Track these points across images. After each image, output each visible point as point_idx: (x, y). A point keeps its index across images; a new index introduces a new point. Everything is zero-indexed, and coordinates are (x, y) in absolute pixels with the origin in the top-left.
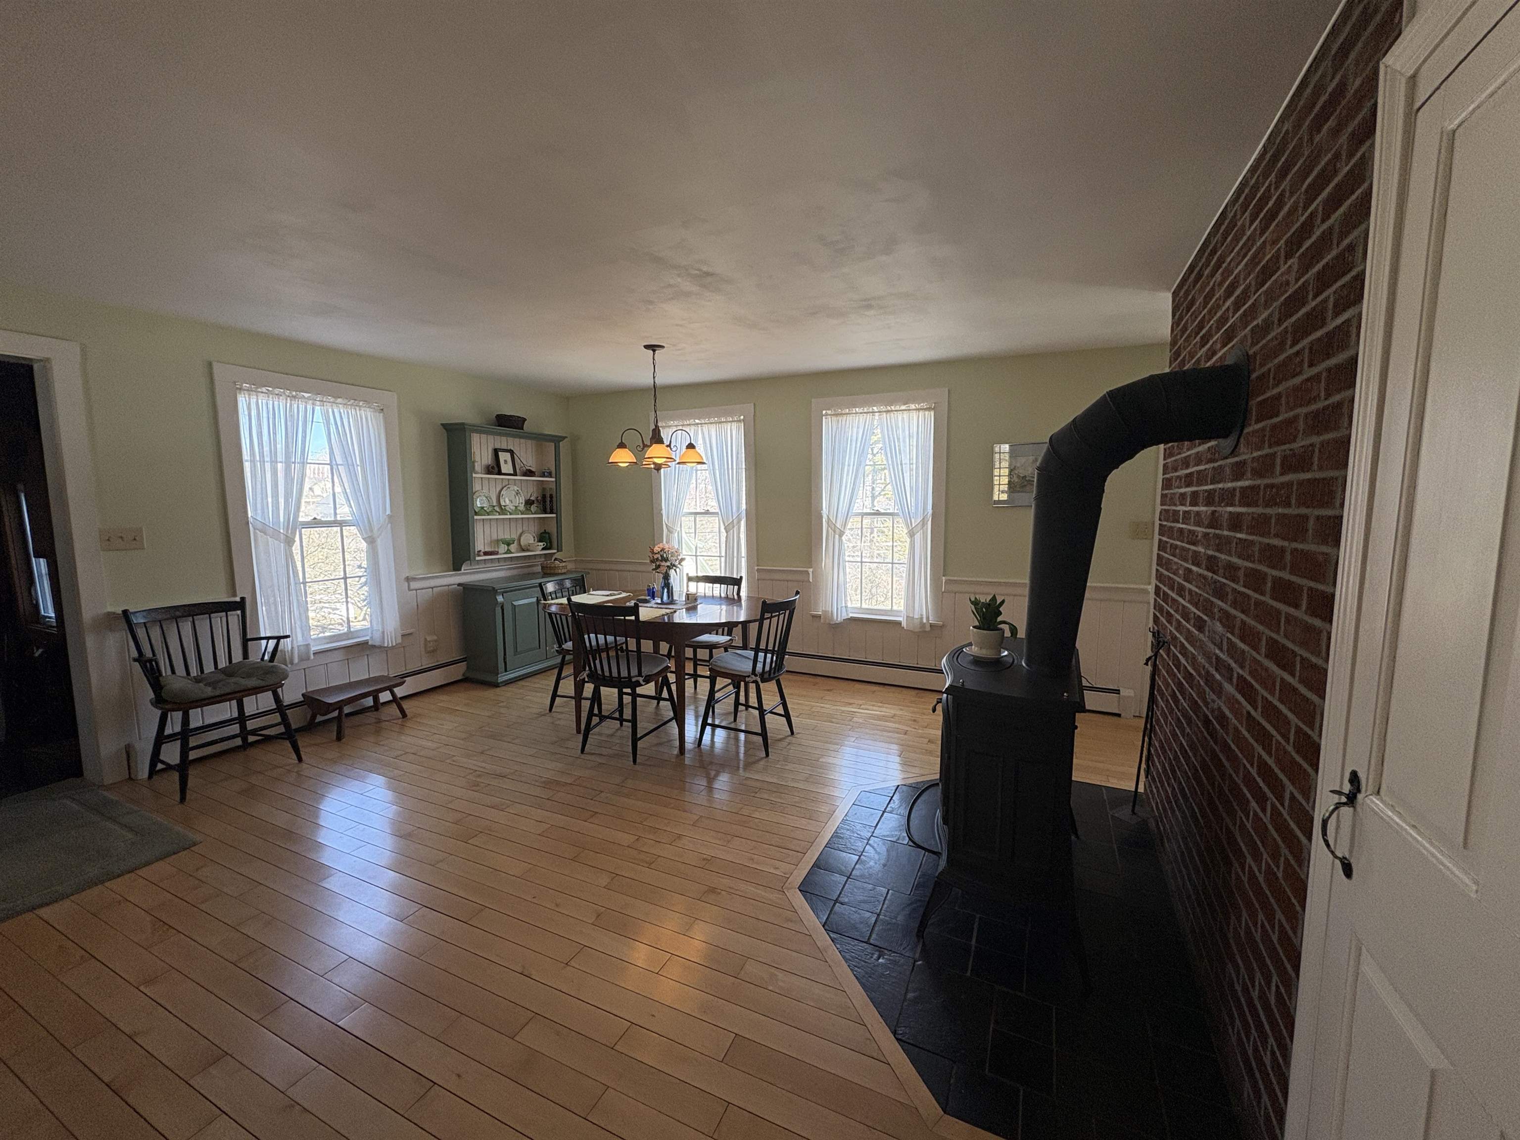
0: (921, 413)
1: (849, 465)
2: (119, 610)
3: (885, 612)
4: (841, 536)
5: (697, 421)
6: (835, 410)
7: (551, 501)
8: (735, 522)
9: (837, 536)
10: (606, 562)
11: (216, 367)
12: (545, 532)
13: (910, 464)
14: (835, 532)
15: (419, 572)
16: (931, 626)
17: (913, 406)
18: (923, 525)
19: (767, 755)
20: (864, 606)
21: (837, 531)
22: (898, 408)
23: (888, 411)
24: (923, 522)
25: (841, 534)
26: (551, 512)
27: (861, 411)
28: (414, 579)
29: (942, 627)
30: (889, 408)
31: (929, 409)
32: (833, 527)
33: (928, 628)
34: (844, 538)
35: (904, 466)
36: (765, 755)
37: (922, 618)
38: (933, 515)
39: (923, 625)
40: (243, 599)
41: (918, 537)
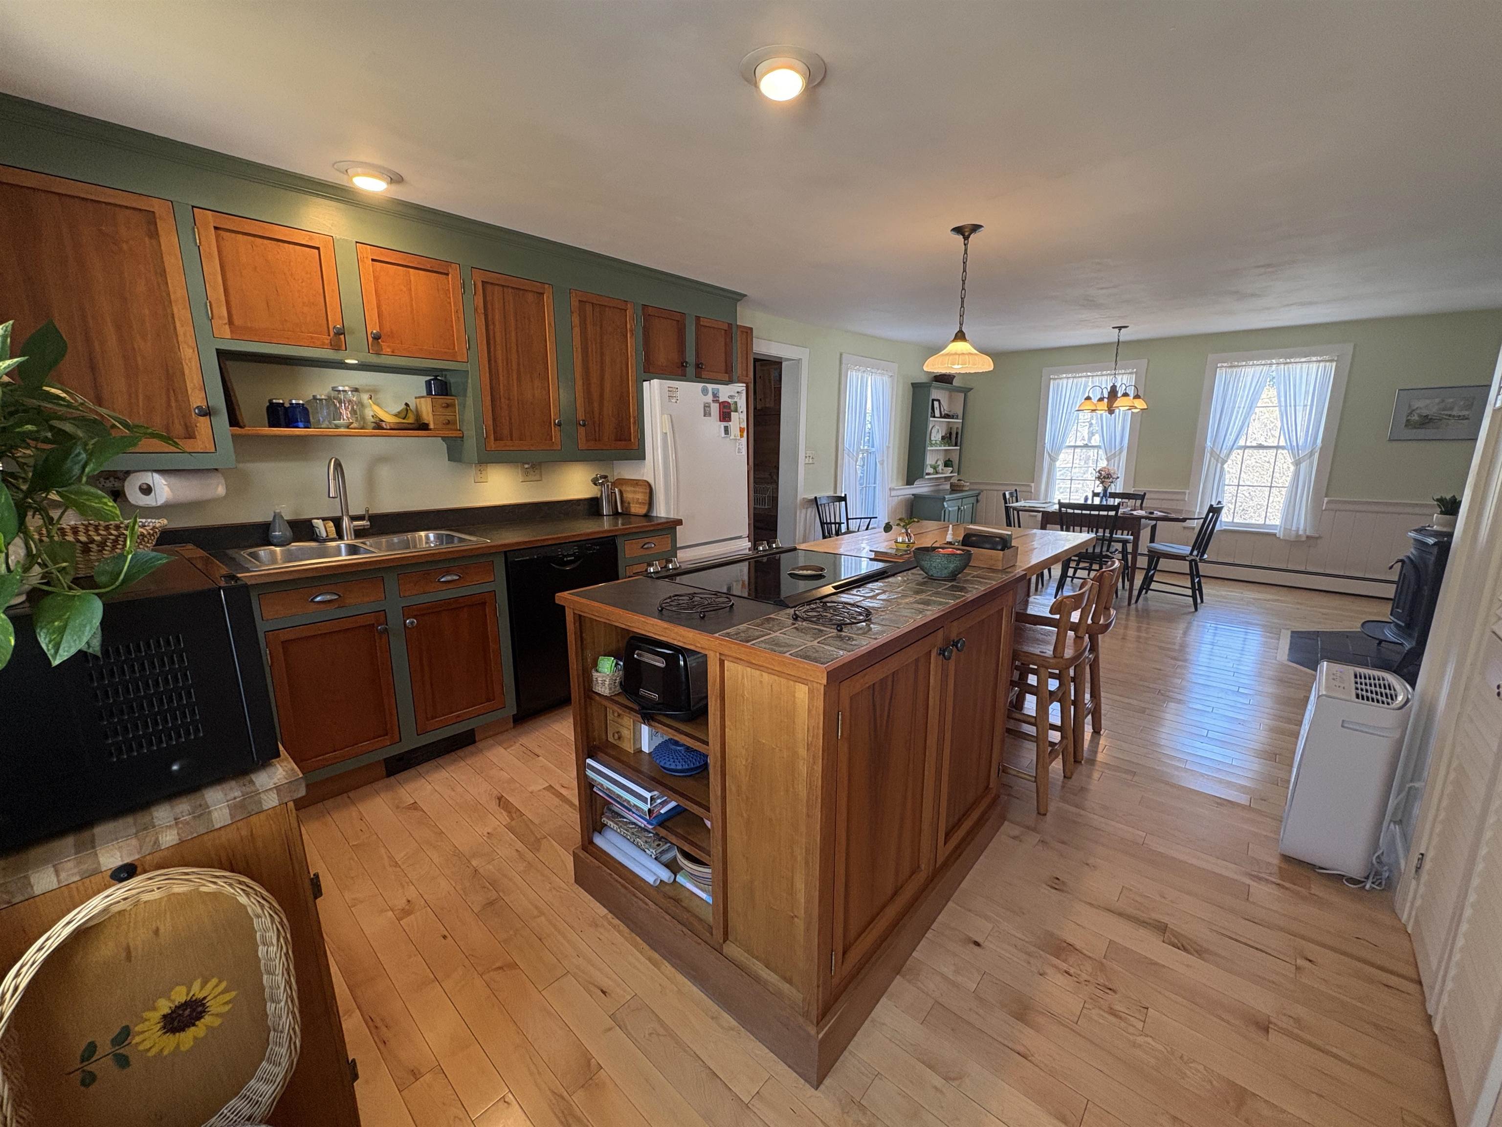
0: (1322, 364)
1: (1239, 407)
2: (812, 497)
3: (1259, 526)
4: (1223, 464)
5: (1089, 374)
6: (1231, 363)
7: (957, 437)
8: (1117, 453)
9: (1219, 465)
10: (996, 484)
11: (844, 356)
12: (949, 460)
13: (1304, 406)
14: (1217, 461)
15: (893, 485)
16: (1308, 537)
17: (1314, 359)
18: (1311, 456)
19: (1196, 609)
20: (1235, 521)
21: (1220, 460)
22: (1297, 360)
23: (1285, 363)
24: (1311, 454)
25: (1224, 462)
26: (956, 445)
27: (1259, 363)
28: (894, 489)
29: (1317, 538)
30: (1288, 360)
31: (1331, 361)
32: (1217, 457)
33: (1304, 539)
34: (1225, 466)
35: (1297, 408)
36: (1194, 610)
37: (1298, 530)
38: (1321, 449)
39: (1298, 536)
40: (845, 495)
41: (1303, 466)
